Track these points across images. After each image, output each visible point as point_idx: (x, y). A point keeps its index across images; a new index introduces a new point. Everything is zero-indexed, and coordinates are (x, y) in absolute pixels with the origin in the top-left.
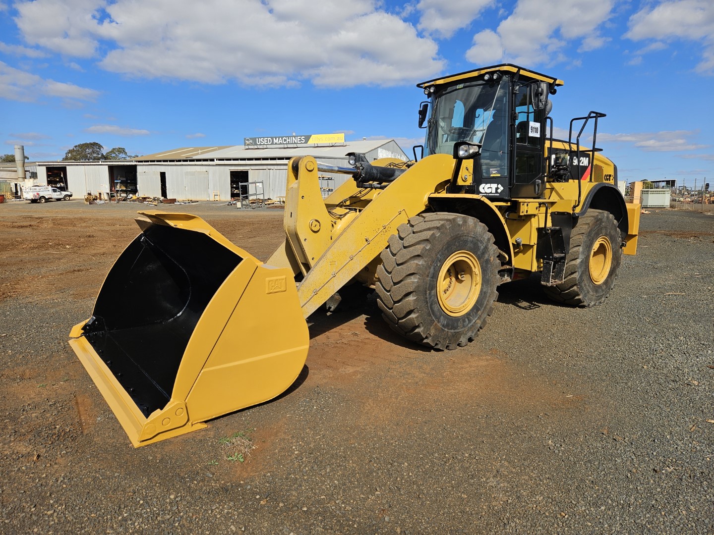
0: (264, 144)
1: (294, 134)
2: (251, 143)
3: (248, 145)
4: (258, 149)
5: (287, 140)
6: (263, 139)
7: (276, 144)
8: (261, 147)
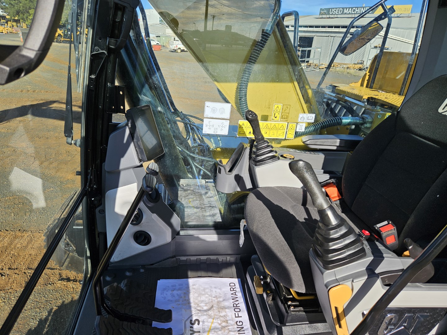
0: (335, 14)
1: (364, 6)
2: (325, 13)
3: (322, 14)
4: (330, 18)
5: (356, 10)
6: (335, 9)
7: (345, 14)
8: (332, 16)
